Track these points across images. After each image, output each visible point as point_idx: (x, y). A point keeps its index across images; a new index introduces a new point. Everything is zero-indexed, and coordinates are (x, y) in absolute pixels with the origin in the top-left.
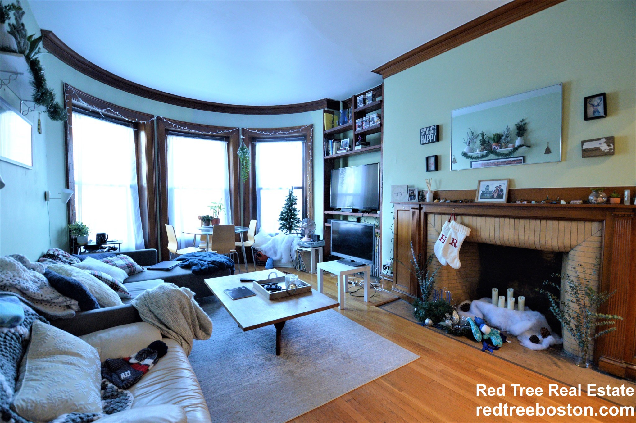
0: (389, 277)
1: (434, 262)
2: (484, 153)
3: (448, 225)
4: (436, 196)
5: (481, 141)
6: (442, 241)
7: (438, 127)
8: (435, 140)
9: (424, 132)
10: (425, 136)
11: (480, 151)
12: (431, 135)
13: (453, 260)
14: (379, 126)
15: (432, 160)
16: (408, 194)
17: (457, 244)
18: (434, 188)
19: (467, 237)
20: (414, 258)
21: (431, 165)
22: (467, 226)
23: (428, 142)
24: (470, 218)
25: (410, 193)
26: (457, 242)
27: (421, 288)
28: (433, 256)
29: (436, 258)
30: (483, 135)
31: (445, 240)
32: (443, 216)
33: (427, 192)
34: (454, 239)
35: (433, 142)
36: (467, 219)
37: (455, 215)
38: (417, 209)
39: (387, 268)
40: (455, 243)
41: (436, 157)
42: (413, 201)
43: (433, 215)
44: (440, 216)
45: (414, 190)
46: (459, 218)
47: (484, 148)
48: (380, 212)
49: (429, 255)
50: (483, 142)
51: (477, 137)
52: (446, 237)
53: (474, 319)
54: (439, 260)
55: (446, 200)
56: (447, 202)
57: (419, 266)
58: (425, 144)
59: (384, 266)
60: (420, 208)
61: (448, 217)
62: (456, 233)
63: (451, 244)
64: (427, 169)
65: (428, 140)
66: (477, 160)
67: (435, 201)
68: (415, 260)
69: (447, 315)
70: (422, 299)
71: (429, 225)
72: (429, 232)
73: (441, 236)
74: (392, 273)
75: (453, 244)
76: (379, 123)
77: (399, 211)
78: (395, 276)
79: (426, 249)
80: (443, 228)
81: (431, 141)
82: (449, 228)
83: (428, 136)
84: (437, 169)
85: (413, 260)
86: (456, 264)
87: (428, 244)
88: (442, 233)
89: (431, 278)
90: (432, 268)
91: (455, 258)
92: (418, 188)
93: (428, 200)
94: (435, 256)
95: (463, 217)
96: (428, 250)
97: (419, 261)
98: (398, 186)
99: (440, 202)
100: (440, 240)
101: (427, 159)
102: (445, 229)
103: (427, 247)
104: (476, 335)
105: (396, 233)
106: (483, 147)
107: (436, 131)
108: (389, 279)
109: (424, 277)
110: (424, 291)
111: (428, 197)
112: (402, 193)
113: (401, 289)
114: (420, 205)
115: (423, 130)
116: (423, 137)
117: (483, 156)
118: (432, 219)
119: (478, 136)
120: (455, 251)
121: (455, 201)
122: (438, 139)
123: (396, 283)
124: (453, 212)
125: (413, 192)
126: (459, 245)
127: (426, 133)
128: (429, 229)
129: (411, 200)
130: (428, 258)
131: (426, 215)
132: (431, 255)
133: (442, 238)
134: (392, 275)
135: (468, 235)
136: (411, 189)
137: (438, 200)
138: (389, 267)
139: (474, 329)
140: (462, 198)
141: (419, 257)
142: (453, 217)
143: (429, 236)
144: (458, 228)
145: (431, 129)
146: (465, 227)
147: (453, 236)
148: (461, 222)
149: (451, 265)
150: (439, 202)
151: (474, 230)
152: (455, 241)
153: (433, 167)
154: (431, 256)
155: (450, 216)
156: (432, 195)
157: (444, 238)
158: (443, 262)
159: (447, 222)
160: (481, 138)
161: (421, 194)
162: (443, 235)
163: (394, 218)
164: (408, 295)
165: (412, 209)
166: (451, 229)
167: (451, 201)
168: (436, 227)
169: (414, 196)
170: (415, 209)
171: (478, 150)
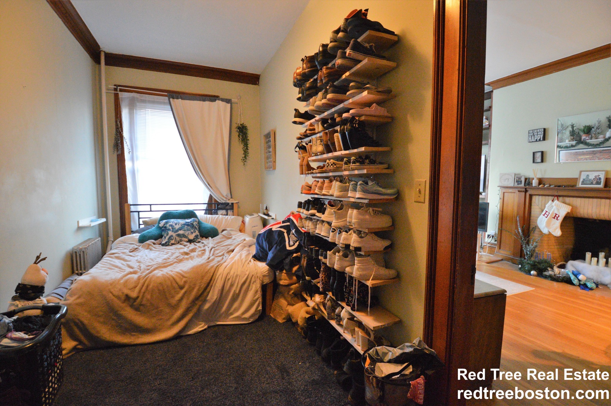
0: (492, 244)
1: (536, 232)
2: (574, 143)
3: (551, 204)
4: (541, 181)
5: (570, 132)
6: (546, 215)
7: (545, 129)
8: (541, 140)
9: (532, 133)
10: (533, 136)
11: (570, 141)
12: (538, 135)
13: (555, 230)
14: (488, 126)
15: (539, 155)
16: (515, 180)
17: (558, 218)
18: (539, 176)
19: (568, 213)
20: (519, 228)
21: (537, 158)
22: (569, 204)
23: (535, 141)
24: (571, 199)
25: (518, 179)
26: (559, 216)
27: (525, 251)
28: (536, 227)
29: (539, 229)
30: (573, 126)
31: (548, 215)
32: (547, 197)
33: (533, 179)
34: (556, 214)
35: (540, 140)
36: (568, 200)
37: (558, 196)
38: (523, 192)
39: (491, 237)
40: (557, 217)
41: (542, 153)
42: (520, 186)
43: (537, 197)
44: (544, 197)
45: (521, 177)
46: (561, 198)
47: (574, 138)
48: (486, 194)
49: (532, 226)
50: (573, 133)
51: (566, 129)
52: (549, 213)
53: (572, 272)
54: (542, 230)
55: (550, 185)
56: (552, 186)
57: (523, 234)
58: (533, 142)
59: (488, 236)
60: (526, 191)
61: (551, 198)
62: (558, 210)
63: (554, 218)
64: (534, 162)
65: (535, 139)
66: (566, 149)
67: (540, 186)
68: (520, 230)
69: (549, 269)
70: (525, 259)
71: (533, 204)
72: (533, 210)
73: (544, 212)
74: (496, 241)
75: (556, 218)
76: (488, 124)
77: (505, 193)
78: (499, 244)
79: (530, 222)
80: (547, 206)
81: (538, 140)
82: (552, 206)
83: (535, 136)
84: (542, 161)
85: (518, 230)
86: (558, 233)
87: (532, 218)
88: (546, 209)
89: (535, 243)
90: (535, 236)
91: (557, 228)
92: (524, 176)
93: (534, 185)
94: (538, 227)
95: (565, 198)
96: (531, 223)
97: (523, 231)
98: (506, 174)
99: (546, 186)
100: (544, 215)
101: (534, 153)
102: (548, 207)
103: (531, 221)
104: (574, 281)
105: (501, 210)
106: (572, 137)
107: (543, 133)
108: (492, 246)
109: (528, 243)
110: (527, 254)
111: (535, 183)
112: (510, 180)
113: (505, 253)
114: (526, 189)
115: (531, 132)
116: (531, 136)
117: (572, 146)
118: (536, 200)
119: (568, 127)
120: (557, 224)
121: (559, 186)
122: (544, 139)
123: (500, 248)
124: (557, 194)
125: (520, 179)
126: (561, 219)
127: (533, 134)
128: (533, 207)
129: (518, 184)
130: (531, 229)
131: (531, 196)
132: (534, 226)
133: (545, 214)
134: (496, 242)
135: (569, 211)
136: (518, 176)
137: (543, 185)
138: (493, 236)
139: (572, 277)
140: (565, 184)
141: (523, 228)
142: (556, 198)
143: (532, 212)
144: (561, 206)
145: (538, 131)
146: (567, 206)
147: (556, 212)
148: (563, 201)
149: (553, 233)
150: (544, 186)
151: (573, 208)
152: (557, 216)
153: (539, 160)
154: (533, 228)
155: (553, 197)
156: (537, 181)
157: (547, 213)
158: (545, 231)
159: (550, 202)
160: (571, 129)
161: (527, 180)
162: (547, 212)
163: (500, 199)
164: (512, 257)
165: (519, 191)
166: (554, 207)
167: (555, 186)
168: (540, 206)
169: (521, 181)
170: (521, 191)
171: (567, 141)
